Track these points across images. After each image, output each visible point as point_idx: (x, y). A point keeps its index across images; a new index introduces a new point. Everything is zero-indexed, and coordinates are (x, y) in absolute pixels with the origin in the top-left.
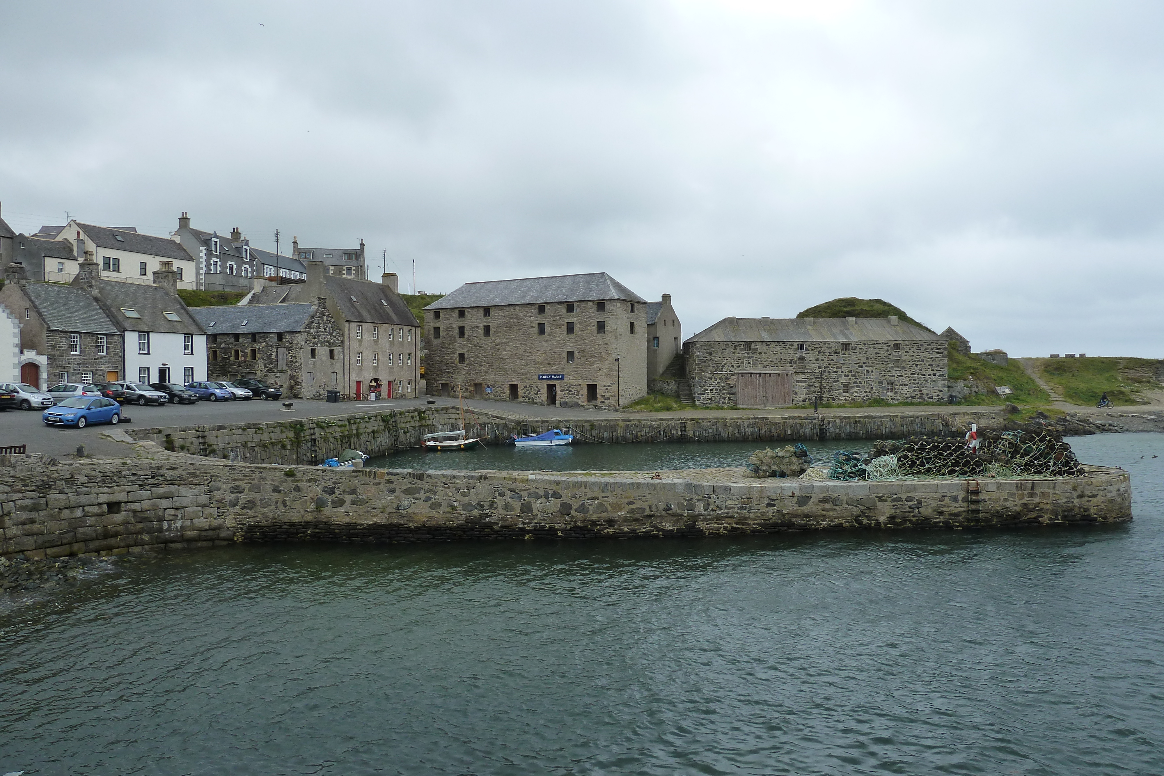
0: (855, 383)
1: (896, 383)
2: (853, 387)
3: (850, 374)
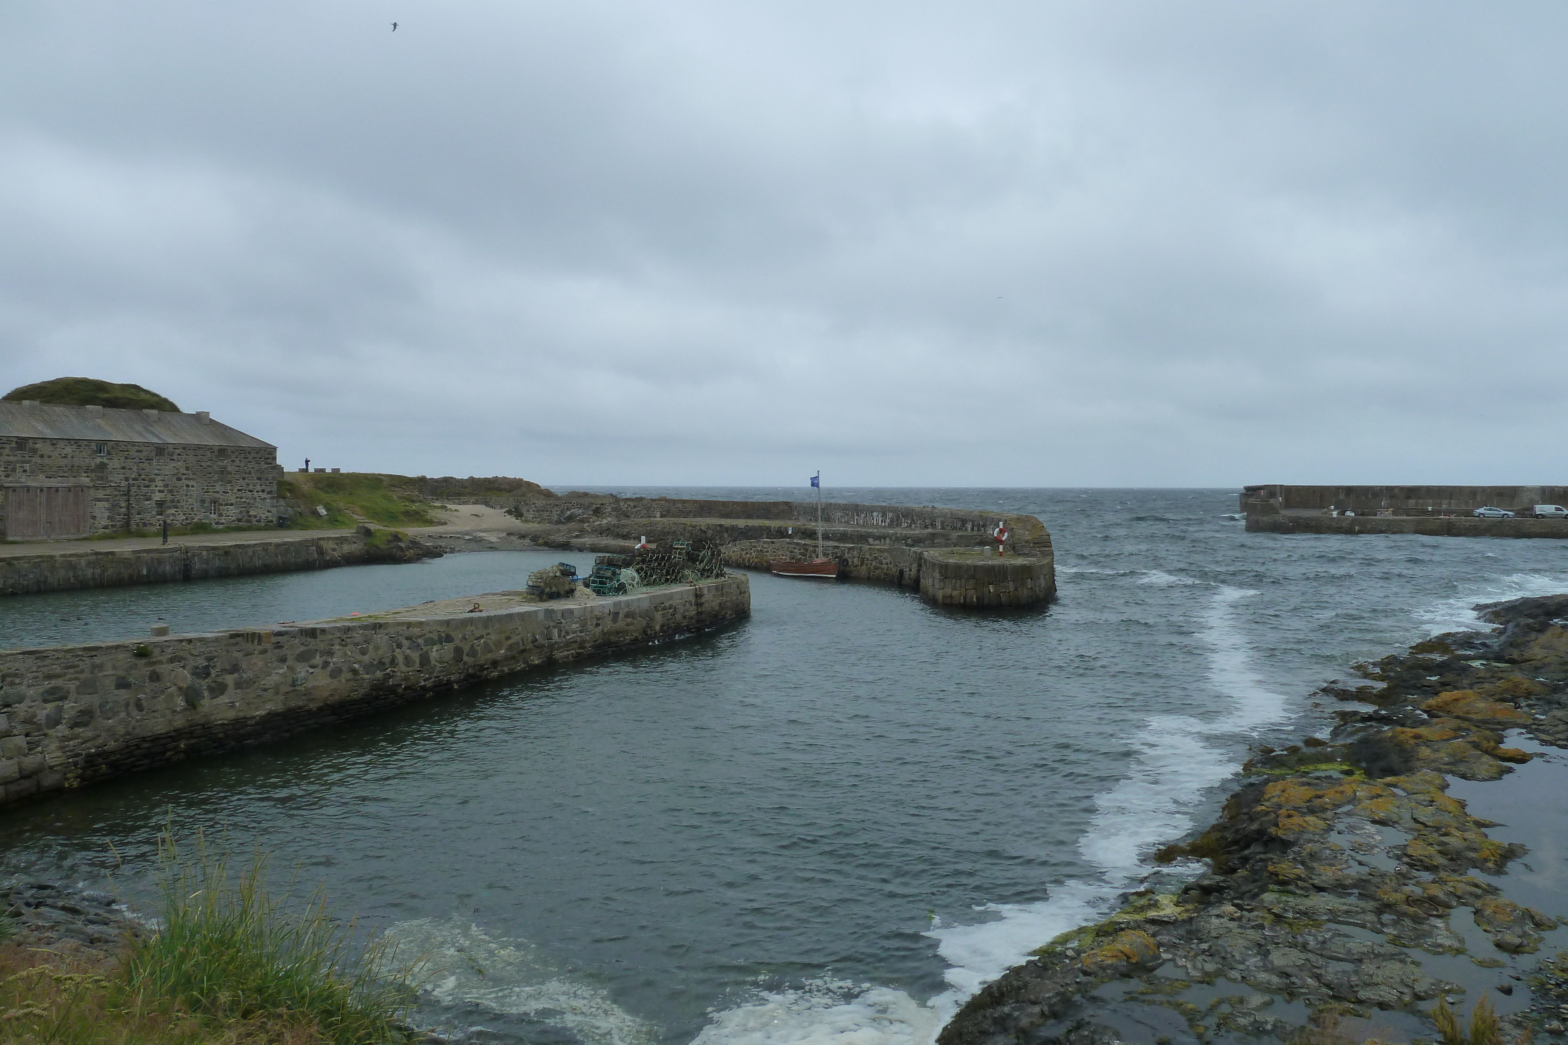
0: (172, 501)
1: (221, 501)
2: (169, 508)
3: (166, 490)
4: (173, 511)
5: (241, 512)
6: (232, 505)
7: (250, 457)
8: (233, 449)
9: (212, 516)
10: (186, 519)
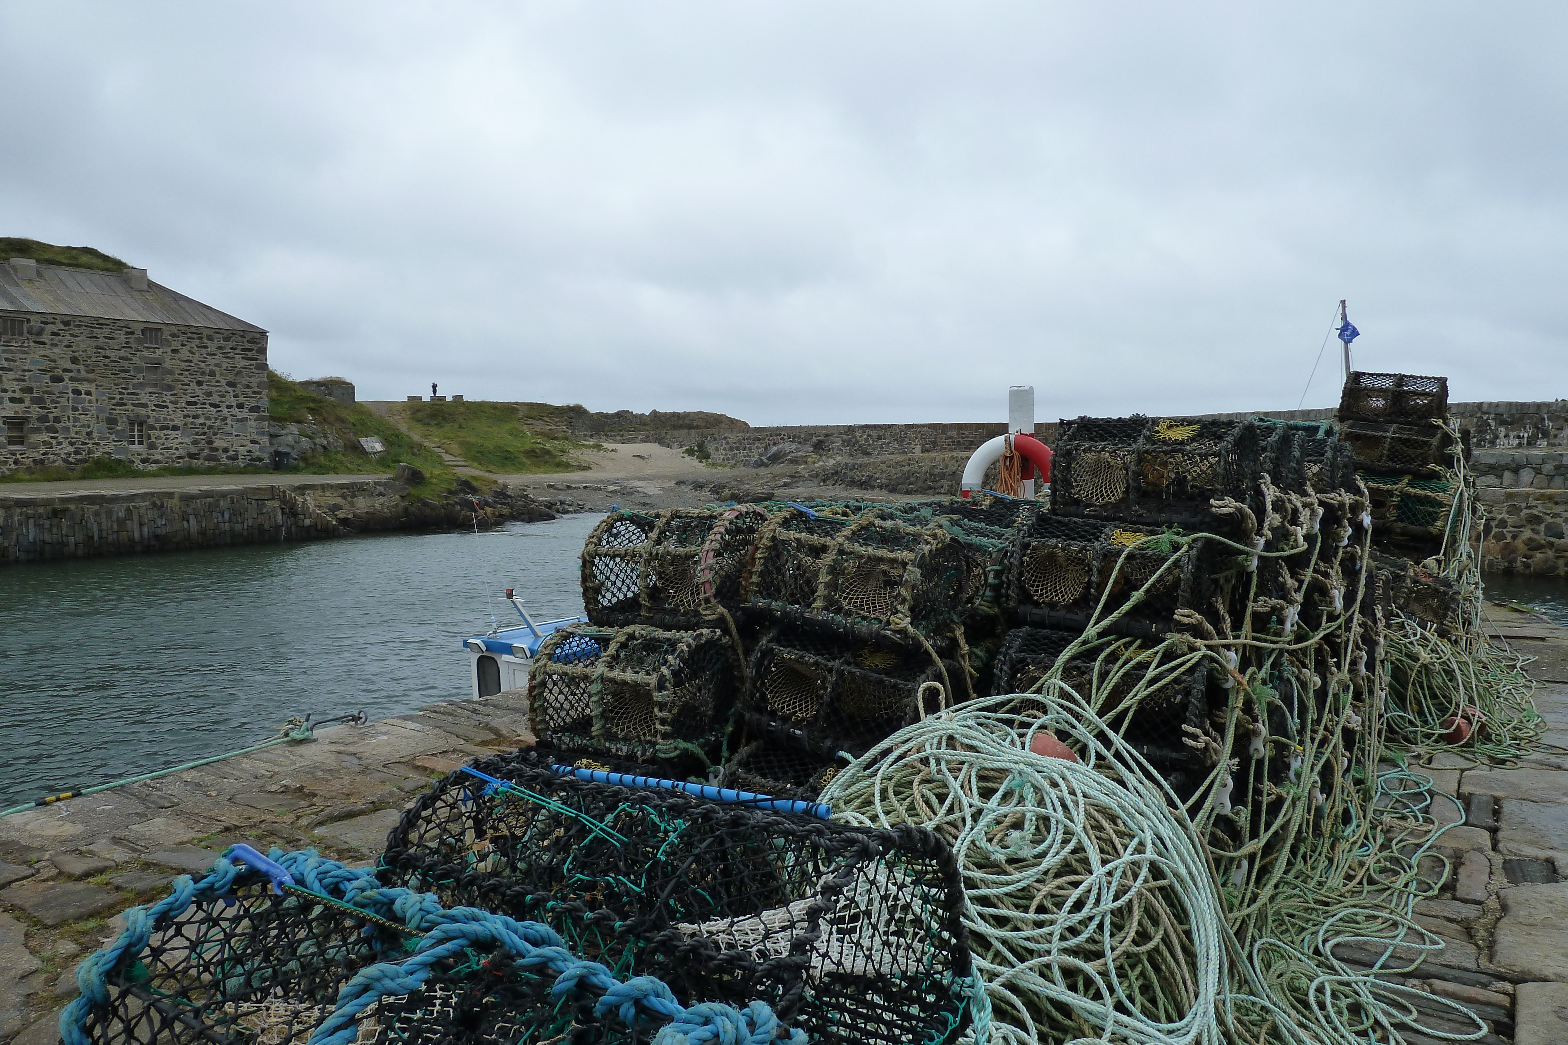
0: (43, 419)
1: (151, 421)
2: (37, 430)
3: (27, 397)
4: (45, 436)
5: (195, 443)
6: (175, 428)
7: (212, 347)
8: (174, 330)
9: (136, 447)
10: (77, 452)
